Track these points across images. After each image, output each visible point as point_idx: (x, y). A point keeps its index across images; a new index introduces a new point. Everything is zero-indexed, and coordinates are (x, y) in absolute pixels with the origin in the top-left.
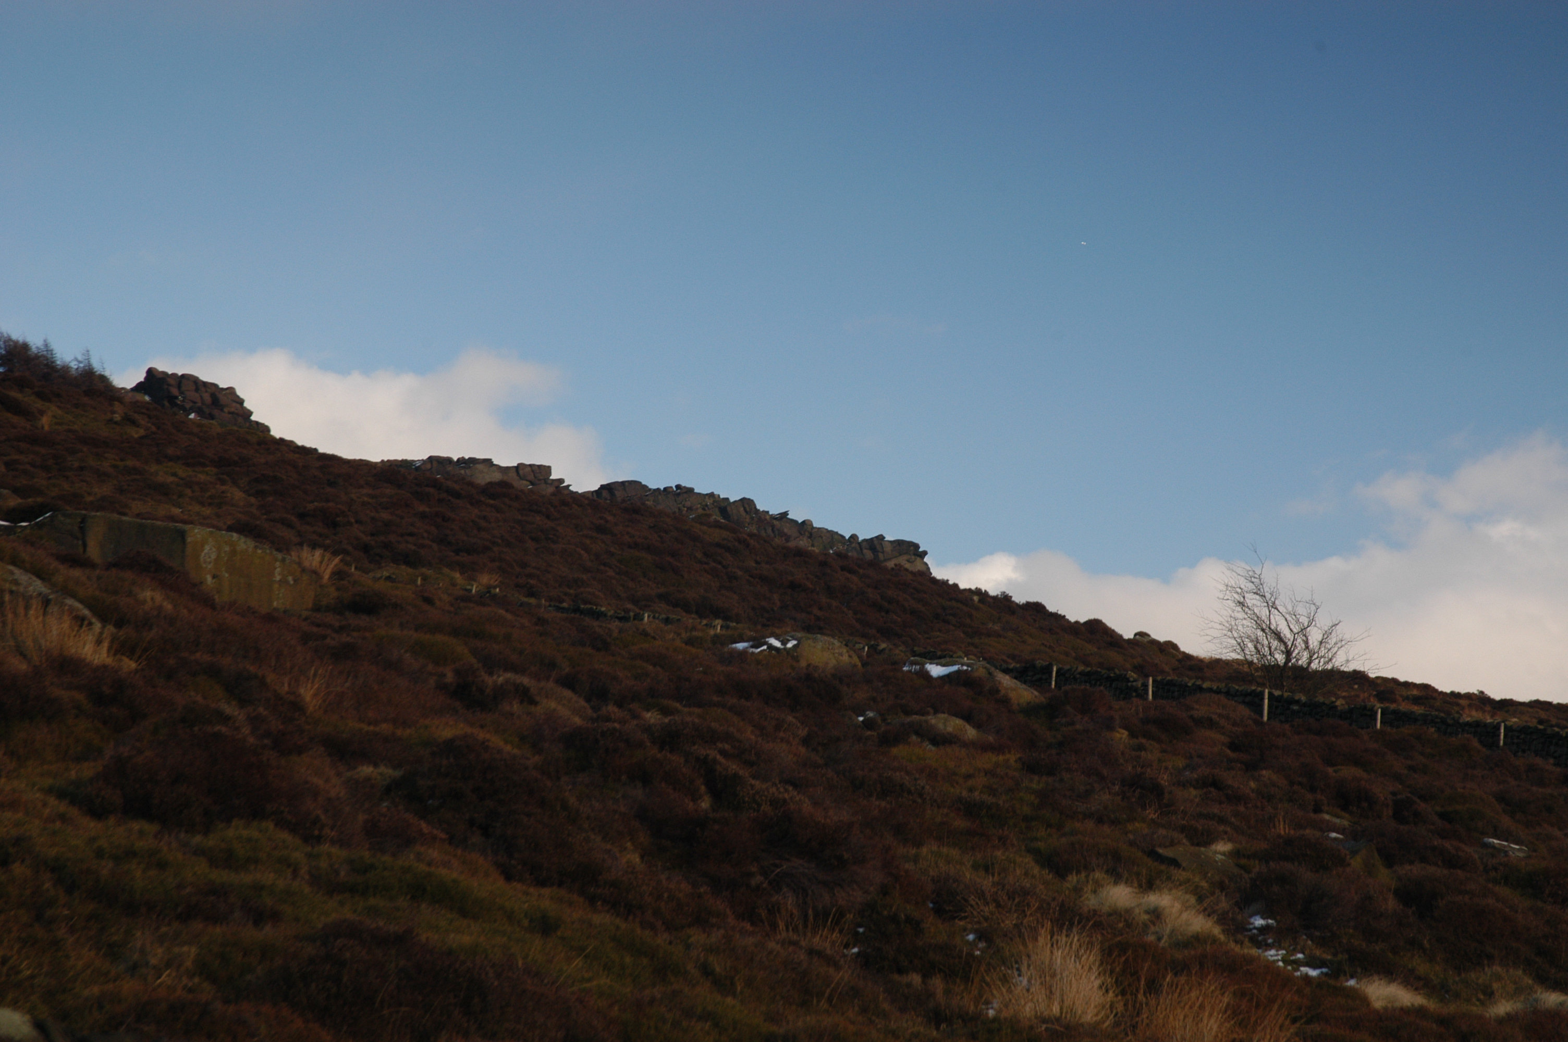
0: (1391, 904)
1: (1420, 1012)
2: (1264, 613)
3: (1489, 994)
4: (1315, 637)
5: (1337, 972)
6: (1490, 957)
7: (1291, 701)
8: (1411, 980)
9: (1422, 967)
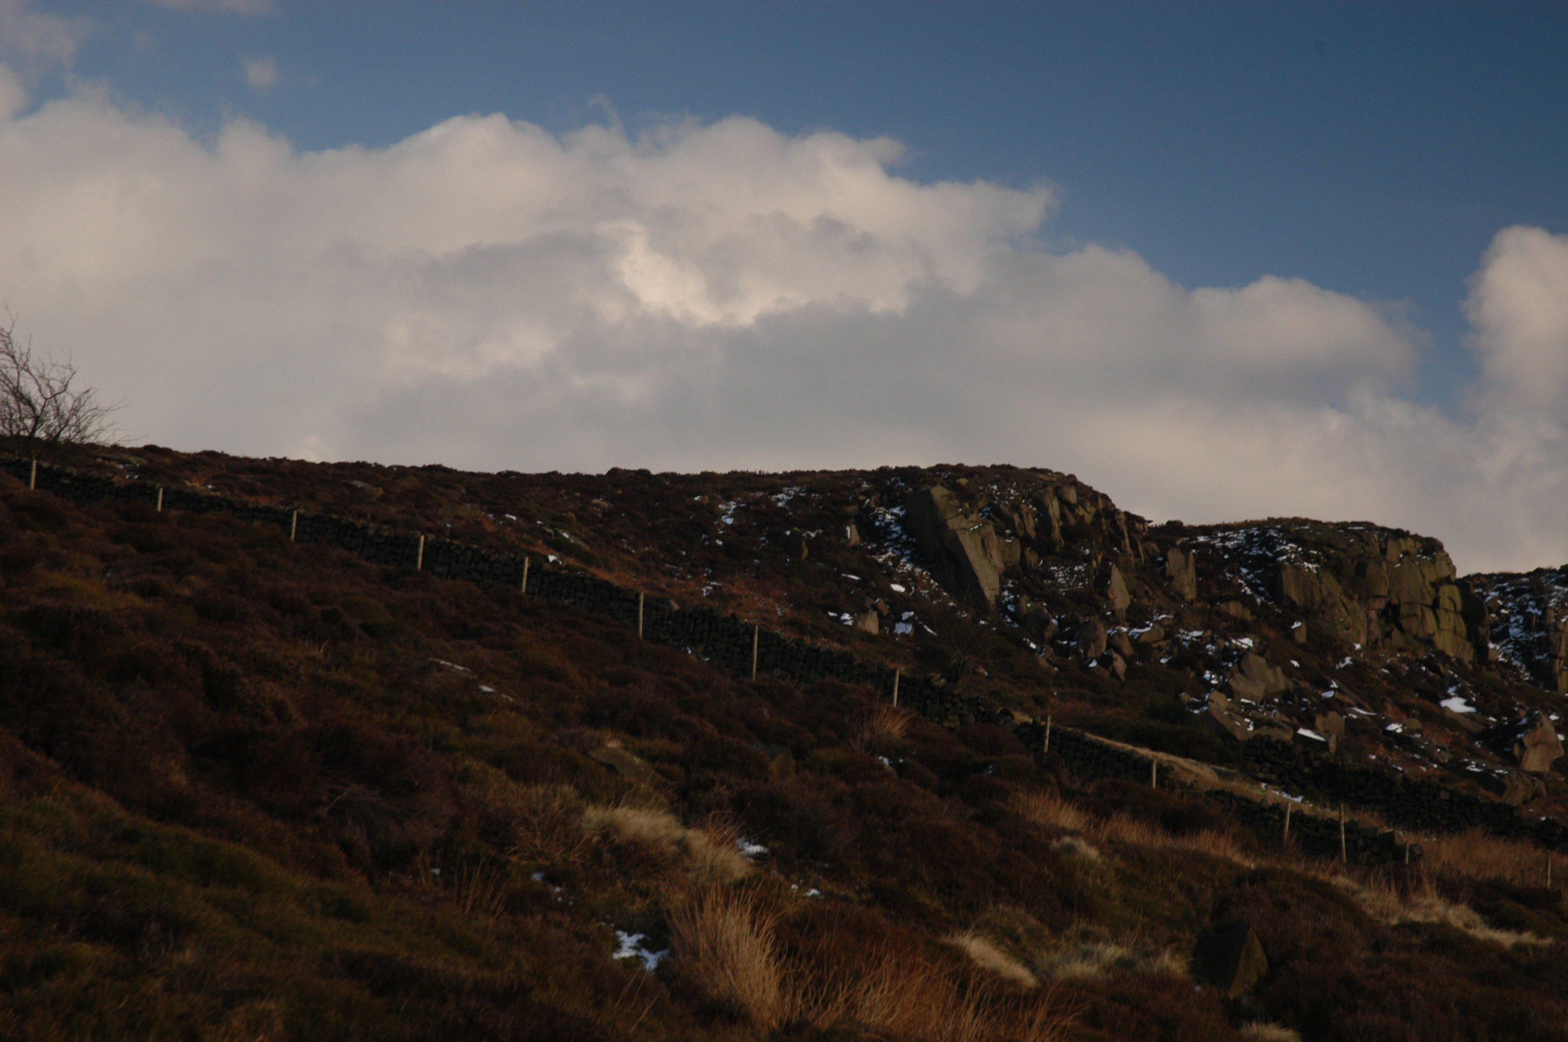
2: (13, 373)
4: (67, 403)
7: (61, 474)
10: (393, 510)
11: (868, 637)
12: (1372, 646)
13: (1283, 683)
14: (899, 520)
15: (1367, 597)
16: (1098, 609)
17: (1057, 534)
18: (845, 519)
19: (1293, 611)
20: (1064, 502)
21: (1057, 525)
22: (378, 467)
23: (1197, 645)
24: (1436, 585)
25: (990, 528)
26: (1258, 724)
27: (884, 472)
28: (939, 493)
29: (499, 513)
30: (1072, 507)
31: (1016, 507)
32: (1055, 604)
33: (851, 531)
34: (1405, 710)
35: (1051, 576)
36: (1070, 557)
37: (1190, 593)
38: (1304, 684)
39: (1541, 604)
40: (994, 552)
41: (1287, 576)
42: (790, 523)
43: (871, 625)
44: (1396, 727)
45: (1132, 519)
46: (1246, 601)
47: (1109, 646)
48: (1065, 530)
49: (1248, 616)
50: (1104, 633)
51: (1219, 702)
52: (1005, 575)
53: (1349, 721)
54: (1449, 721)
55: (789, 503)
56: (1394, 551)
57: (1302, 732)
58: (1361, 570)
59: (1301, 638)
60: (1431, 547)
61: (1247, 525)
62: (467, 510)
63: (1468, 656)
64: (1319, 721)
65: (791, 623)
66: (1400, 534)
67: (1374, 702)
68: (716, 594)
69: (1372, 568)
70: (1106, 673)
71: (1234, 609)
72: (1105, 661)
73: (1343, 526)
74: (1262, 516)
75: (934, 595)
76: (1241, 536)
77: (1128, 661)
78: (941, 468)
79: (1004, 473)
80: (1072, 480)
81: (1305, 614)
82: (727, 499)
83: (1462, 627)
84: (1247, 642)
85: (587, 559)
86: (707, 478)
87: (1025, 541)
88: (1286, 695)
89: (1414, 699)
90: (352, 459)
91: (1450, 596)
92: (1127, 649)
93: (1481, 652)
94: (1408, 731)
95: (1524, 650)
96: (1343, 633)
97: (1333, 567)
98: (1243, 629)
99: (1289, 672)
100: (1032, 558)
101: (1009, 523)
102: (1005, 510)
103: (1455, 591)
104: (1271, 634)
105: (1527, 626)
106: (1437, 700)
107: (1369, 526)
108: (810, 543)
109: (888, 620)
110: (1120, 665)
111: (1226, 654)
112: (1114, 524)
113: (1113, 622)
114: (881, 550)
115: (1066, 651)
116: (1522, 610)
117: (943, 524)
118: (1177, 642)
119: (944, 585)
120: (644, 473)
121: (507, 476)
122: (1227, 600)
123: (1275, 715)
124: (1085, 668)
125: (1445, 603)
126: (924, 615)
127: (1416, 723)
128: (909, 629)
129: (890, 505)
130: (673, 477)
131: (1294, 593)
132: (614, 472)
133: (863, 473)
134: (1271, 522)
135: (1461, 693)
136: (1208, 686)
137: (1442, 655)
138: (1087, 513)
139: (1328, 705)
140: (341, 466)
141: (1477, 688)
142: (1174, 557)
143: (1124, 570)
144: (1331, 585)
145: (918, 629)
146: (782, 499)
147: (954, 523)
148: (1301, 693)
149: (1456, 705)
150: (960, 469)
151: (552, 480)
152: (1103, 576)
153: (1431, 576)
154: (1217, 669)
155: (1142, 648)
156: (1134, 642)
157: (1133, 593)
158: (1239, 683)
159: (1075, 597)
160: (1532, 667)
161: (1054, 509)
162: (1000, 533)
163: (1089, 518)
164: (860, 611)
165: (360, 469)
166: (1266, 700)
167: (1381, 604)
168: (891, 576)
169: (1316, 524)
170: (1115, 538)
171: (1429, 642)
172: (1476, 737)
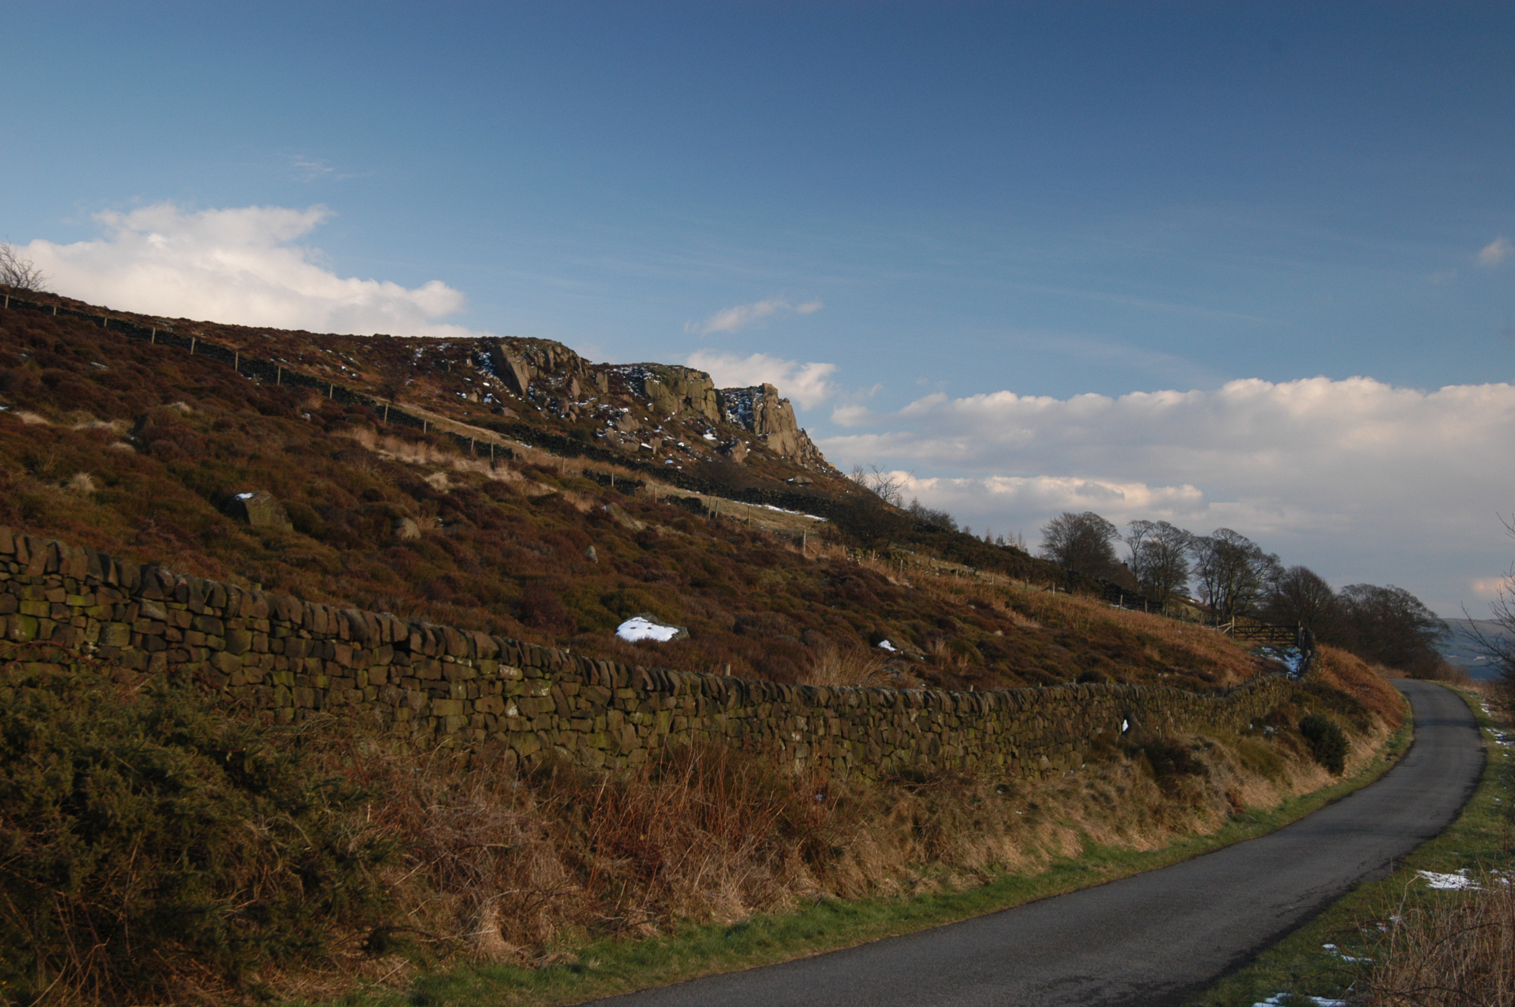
0: (39, 383)
1: (43, 426)
2: (9, 263)
3: (75, 421)
4: (31, 275)
5: (11, 409)
6: (78, 407)
7: (17, 301)
8: (43, 413)
9: (48, 409)
10: (279, 346)
11: (472, 403)
12: (679, 414)
13: (637, 425)
14: (489, 358)
15: (678, 394)
16: (567, 395)
17: (552, 365)
18: (467, 357)
19: (649, 399)
20: (555, 353)
21: (552, 362)
22: (278, 331)
23: (606, 410)
24: (706, 391)
25: (525, 362)
26: (625, 441)
27: (484, 339)
28: (504, 347)
29: (324, 349)
30: (559, 355)
31: (536, 354)
32: (549, 392)
33: (469, 361)
34: (688, 437)
35: (549, 381)
36: (556, 374)
37: (605, 390)
38: (648, 427)
39: (751, 400)
40: (526, 372)
41: (647, 386)
42: (444, 357)
43: (474, 398)
44: (682, 444)
45: (583, 360)
46: (631, 395)
47: (571, 409)
48: (556, 364)
49: (631, 401)
50: (568, 404)
51: (610, 432)
52: (531, 380)
53: (664, 443)
54: (705, 443)
55: (445, 350)
56: (690, 377)
57: (643, 444)
58: (676, 384)
59: (651, 409)
60: (705, 376)
61: (634, 365)
62: (312, 348)
63: (718, 419)
64: (651, 441)
65: (441, 397)
66: (693, 370)
67: (676, 434)
68: (411, 384)
69: (680, 383)
70: (568, 420)
71: (625, 397)
72: (568, 415)
73: (671, 367)
74: (639, 362)
75: (501, 387)
76: (630, 369)
77: (577, 415)
78: (507, 338)
79: (532, 341)
80: (560, 345)
81: (654, 400)
82: (420, 347)
83: (716, 407)
84: (626, 410)
85: (359, 369)
86: (413, 339)
87: (539, 367)
88: (639, 431)
89: (693, 434)
90: (266, 326)
91: (711, 395)
92: (577, 411)
93: (723, 417)
94: (686, 446)
95: (743, 418)
96: (668, 408)
97: (666, 383)
98: (626, 404)
99: (641, 421)
100: (542, 374)
101: (533, 360)
102: (532, 354)
103: (714, 394)
104: (639, 407)
105: (745, 409)
106: (702, 434)
107: (681, 367)
108: (452, 365)
109: (482, 397)
110: (573, 417)
111: (617, 414)
112: (576, 362)
113: (573, 400)
114: (481, 369)
115: (552, 411)
116: (743, 402)
117: (505, 360)
118: (597, 409)
119: (505, 384)
120: (388, 337)
121: (332, 336)
122: (622, 394)
123: (634, 438)
124: (559, 417)
125: (709, 398)
126: (497, 395)
127: (689, 443)
128: (489, 400)
129: (485, 351)
130: (400, 338)
131: (649, 392)
132: (376, 335)
133: (476, 339)
134: (643, 364)
135: (711, 432)
136: (608, 426)
137: (707, 418)
138: (565, 358)
139: (655, 435)
140: (261, 329)
141: (718, 430)
142: (600, 376)
143: (579, 380)
144: (664, 389)
145: (493, 401)
146: (442, 348)
147: (510, 359)
148: (645, 430)
149: (709, 437)
150: (515, 339)
151: (350, 338)
152: (570, 382)
153: (704, 387)
154: (612, 418)
155: (583, 411)
156: (580, 408)
157: (582, 389)
158: (620, 425)
159: (558, 390)
160: (746, 424)
161: (551, 355)
162: (529, 364)
163: (565, 360)
164: (470, 392)
165: (270, 331)
166: (631, 433)
167: (684, 397)
168: (484, 380)
169: (660, 365)
170: (576, 368)
171: (702, 413)
172: (714, 449)
